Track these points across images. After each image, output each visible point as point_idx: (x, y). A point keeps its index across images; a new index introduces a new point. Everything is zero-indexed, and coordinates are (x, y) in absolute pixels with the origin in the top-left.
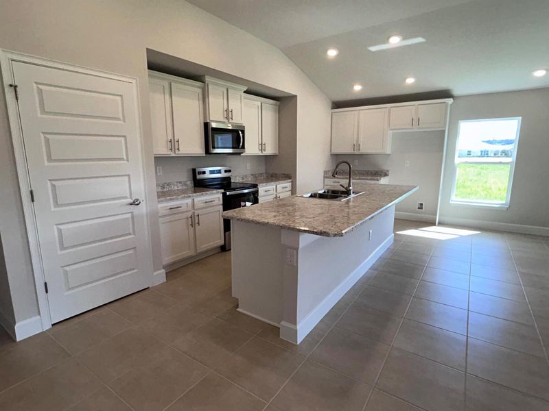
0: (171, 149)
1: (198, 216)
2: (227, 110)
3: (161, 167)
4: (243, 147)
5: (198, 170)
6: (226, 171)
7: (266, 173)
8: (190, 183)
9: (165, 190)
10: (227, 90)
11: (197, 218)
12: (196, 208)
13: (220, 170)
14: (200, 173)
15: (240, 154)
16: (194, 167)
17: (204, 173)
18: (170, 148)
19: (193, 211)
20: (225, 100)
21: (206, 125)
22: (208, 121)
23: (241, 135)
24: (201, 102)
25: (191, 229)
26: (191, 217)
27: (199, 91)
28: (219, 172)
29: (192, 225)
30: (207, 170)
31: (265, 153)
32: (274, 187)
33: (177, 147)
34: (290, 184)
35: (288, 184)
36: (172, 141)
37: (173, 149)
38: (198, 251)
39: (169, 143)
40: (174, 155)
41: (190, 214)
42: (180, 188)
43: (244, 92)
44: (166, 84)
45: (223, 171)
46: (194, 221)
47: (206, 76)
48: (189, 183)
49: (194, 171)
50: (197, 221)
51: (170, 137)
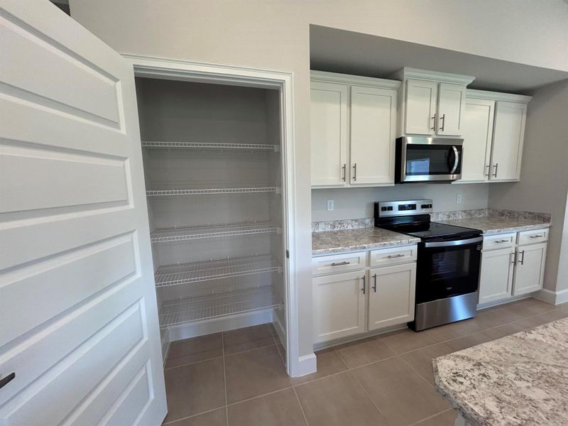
0: (344, 178)
1: (375, 277)
2: (436, 118)
3: (333, 201)
4: (458, 171)
5: (381, 205)
6: (423, 207)
7: (489, 209)
8: (370, 222)
9: (336, 229)
10: (439, 87)
11: (372, 280)
12: (372, 264)
13: (415, 205)
14: (384, 209)
15: (450, 182)
16: (377, 201)
17: (391, 208)
18: (342, 176)
19: (368, 268)
20: (434, 102)
21: (399, 142)
22: (403, 135)
23: (456, 153)
24: (394, 110)
25: (363, 297)
26: (364, 278)
27: (393, 94)
28: (413, 207)
29: (364, 290)
30: (396, 204)
31: (493, 180)
32: (514, 235)
33: (352, 176)
34: (547, 230)
35: (542, 231)
36: (347, 167)
37: (347, 178)
38: (371, 328)
39: (342, 170)
40: (349, 186)
41: (362, 273)
42: (355, 227)
43: (469, 87)
44: (344, 89)
45: (418, 207)
46: (367, 284)
47: (405, 68)
48: (368, 221)
49: (376, 205)
50: (372, 285)
51: (344, 161)
